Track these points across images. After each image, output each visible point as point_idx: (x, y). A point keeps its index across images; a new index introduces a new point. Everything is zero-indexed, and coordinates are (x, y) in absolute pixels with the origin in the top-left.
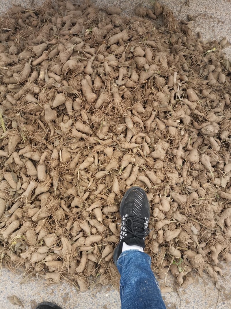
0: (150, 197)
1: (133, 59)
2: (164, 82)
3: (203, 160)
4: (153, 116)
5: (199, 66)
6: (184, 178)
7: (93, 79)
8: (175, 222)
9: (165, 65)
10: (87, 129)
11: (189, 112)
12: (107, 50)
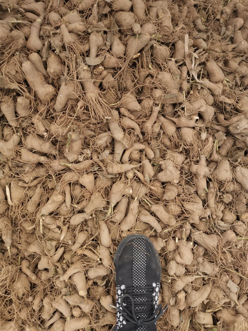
0: (158, 245)
1: (112, 17)
2: (169, 53)
3: (238, 176)
4: (155, 114)
5: (218, 22)
6: (212, 209)
7: (44, 59)
8: (203, 276)
9: (167, 22)
10: (46, 147)
11: (211, 99)
12: (65, 4)
